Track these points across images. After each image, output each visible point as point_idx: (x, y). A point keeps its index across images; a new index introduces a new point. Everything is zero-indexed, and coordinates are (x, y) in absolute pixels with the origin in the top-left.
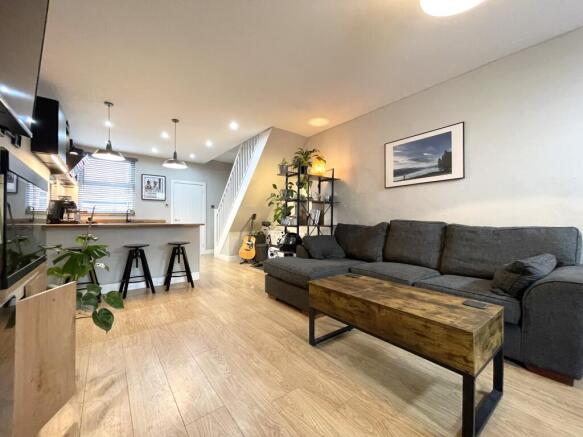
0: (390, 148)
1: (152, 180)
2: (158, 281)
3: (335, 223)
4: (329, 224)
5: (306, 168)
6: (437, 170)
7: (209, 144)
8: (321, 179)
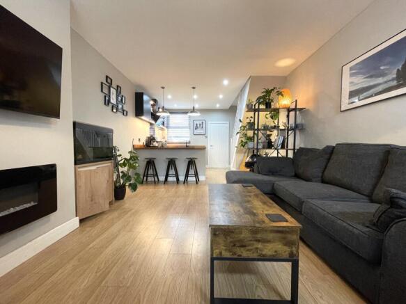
0: (346, 70)
1: (198, 123)
2: (182, 178)
3: (297, 147)
4: (292, 148)
5: (270, 104)
6: (395, 83)
7: (221, 96)
8: (289, 110)
